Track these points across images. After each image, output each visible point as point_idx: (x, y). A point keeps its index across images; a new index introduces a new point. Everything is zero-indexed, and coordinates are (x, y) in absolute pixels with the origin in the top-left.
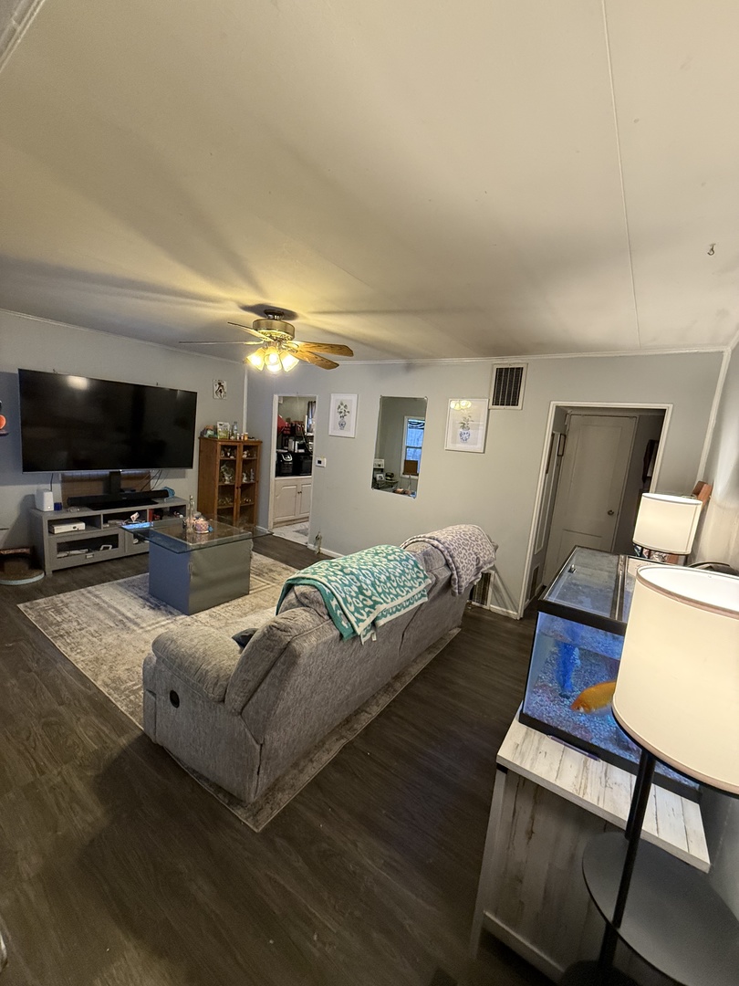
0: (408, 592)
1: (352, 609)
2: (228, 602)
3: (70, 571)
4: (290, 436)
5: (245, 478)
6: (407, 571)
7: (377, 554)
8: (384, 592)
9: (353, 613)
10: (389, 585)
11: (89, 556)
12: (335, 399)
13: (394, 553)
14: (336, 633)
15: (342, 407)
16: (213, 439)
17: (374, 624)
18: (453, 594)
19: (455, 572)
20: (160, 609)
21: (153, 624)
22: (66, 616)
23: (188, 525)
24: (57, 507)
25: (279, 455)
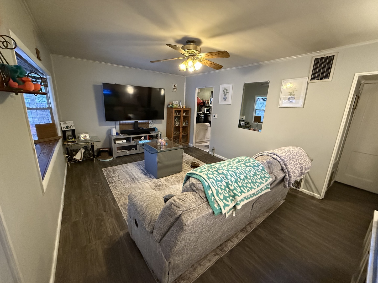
0: (258, 186)
1: (222, 197)
2: (173, 174)
3: (121, 157)
4: (203, 106)
5: (184, 124)
6: (258, 173)
7: (239, 162)
8: (243, 186)
9: (222, 200)
10: (246, 181)
11: (128, 152)
12: (222, 87)
13: (250, 162)
14: (210, 211)
15: (225, 90)
16: (172, 108)
17: (234, 207)
18: (285, 186)
19: (287, 175)
20: (147, 175)
21: (144, 181)
22: (115, 175)
23: (158, 142)
24: (117, 134)
25: (198, 114)
